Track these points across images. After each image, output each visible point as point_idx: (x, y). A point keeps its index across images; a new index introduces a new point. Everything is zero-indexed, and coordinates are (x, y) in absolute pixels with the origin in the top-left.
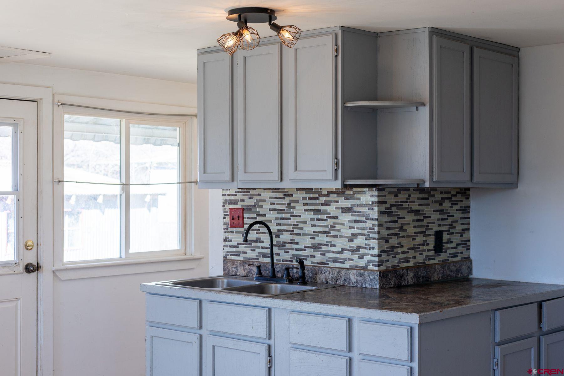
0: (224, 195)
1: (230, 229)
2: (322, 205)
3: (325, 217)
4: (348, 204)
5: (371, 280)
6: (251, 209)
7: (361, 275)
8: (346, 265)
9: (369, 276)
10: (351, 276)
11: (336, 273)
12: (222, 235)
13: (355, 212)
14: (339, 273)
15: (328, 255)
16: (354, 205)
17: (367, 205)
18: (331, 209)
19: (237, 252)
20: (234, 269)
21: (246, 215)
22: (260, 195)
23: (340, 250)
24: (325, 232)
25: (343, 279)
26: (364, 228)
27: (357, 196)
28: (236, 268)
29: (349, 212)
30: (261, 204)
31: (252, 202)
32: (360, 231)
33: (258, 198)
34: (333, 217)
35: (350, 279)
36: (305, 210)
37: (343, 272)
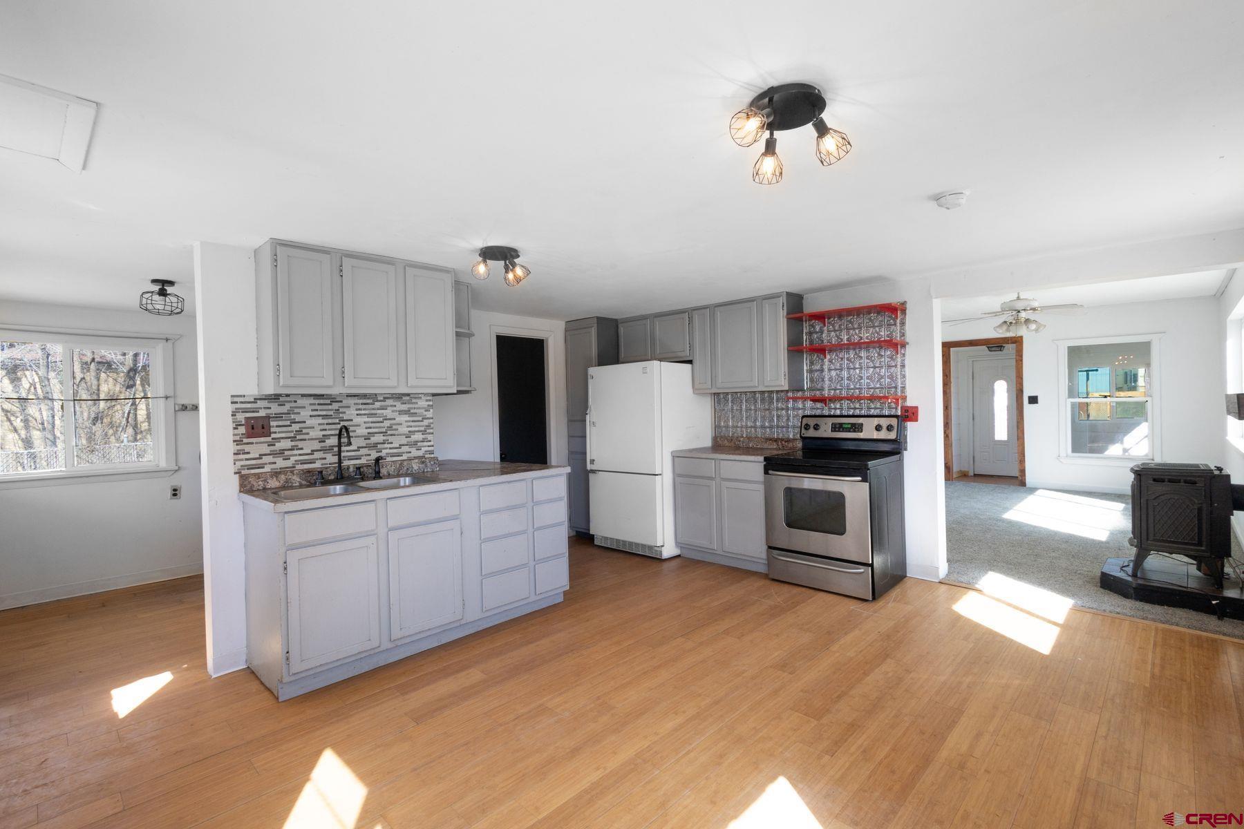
0: (232, 403)
1: (245, 440)
2: (378, 409)
3: (381, 419)
4: (405, 407)
5: (432, 465)
6: (282, 417)
7: (423, 462)
8: (405, 457)
9: (430, 462)
10: (414, 466)
11: (398, 465)
12: (233, 448)
13: (412, 413)
14: (401, 464)
15: (384, 452)
16: (412, 408)
17: (423, 408)
18: (388, 413)
19: (261, 464)
20: (261, 483)
21: (272, 423)
22: (295, 402)
23: (398, 446)
24: (382, 433)
25: (405, 468)
26: (422, 426)
27: (414, 401)
28: (265, 481)
29: (406, 414)
30: (296, 410)
31: (284, 409)
32: (417, 429)
33: (293, 405)
34: (390, 419)
35: (412, 467)
36: (357, 415)
37: (405, 463)
